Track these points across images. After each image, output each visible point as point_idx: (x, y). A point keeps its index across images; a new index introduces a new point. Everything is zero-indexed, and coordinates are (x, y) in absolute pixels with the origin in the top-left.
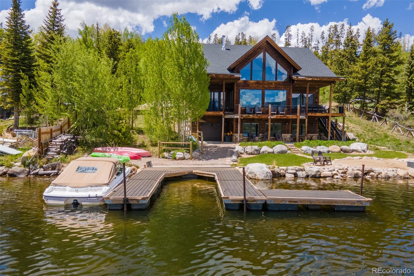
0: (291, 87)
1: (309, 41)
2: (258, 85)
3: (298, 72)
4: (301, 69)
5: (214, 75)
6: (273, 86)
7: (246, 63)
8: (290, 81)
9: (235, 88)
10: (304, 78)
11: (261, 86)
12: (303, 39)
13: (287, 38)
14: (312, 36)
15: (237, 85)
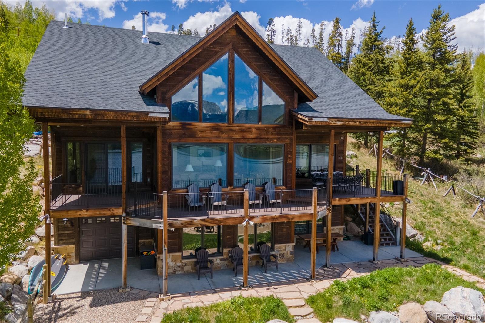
0: (294, 136)
1: (296, 40)
2: (216, 133)
3: (310, 104)
4: (317, 96)
5: (87, 112)
6: (252, 136)
7: (187, 79)
8: (291, 124)
9: (159, 140)
10: (326, 120)
11: (225, 135)
12: (289, 36)
13: (270, 34)
14: (300, 34)
15: (164, 134)
